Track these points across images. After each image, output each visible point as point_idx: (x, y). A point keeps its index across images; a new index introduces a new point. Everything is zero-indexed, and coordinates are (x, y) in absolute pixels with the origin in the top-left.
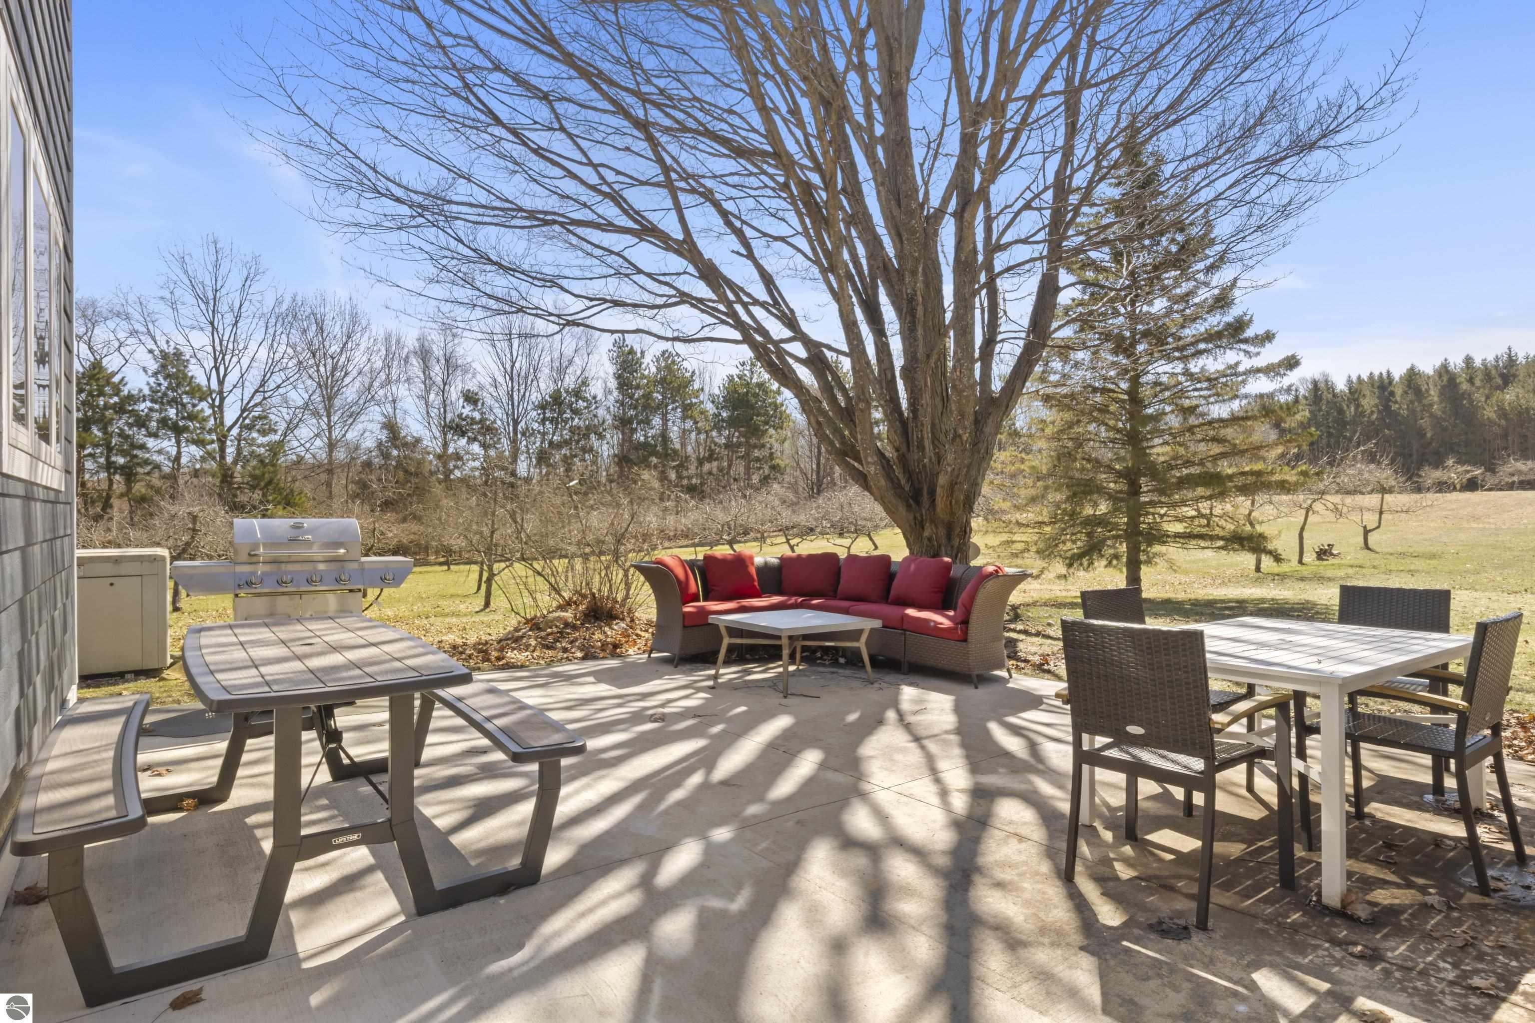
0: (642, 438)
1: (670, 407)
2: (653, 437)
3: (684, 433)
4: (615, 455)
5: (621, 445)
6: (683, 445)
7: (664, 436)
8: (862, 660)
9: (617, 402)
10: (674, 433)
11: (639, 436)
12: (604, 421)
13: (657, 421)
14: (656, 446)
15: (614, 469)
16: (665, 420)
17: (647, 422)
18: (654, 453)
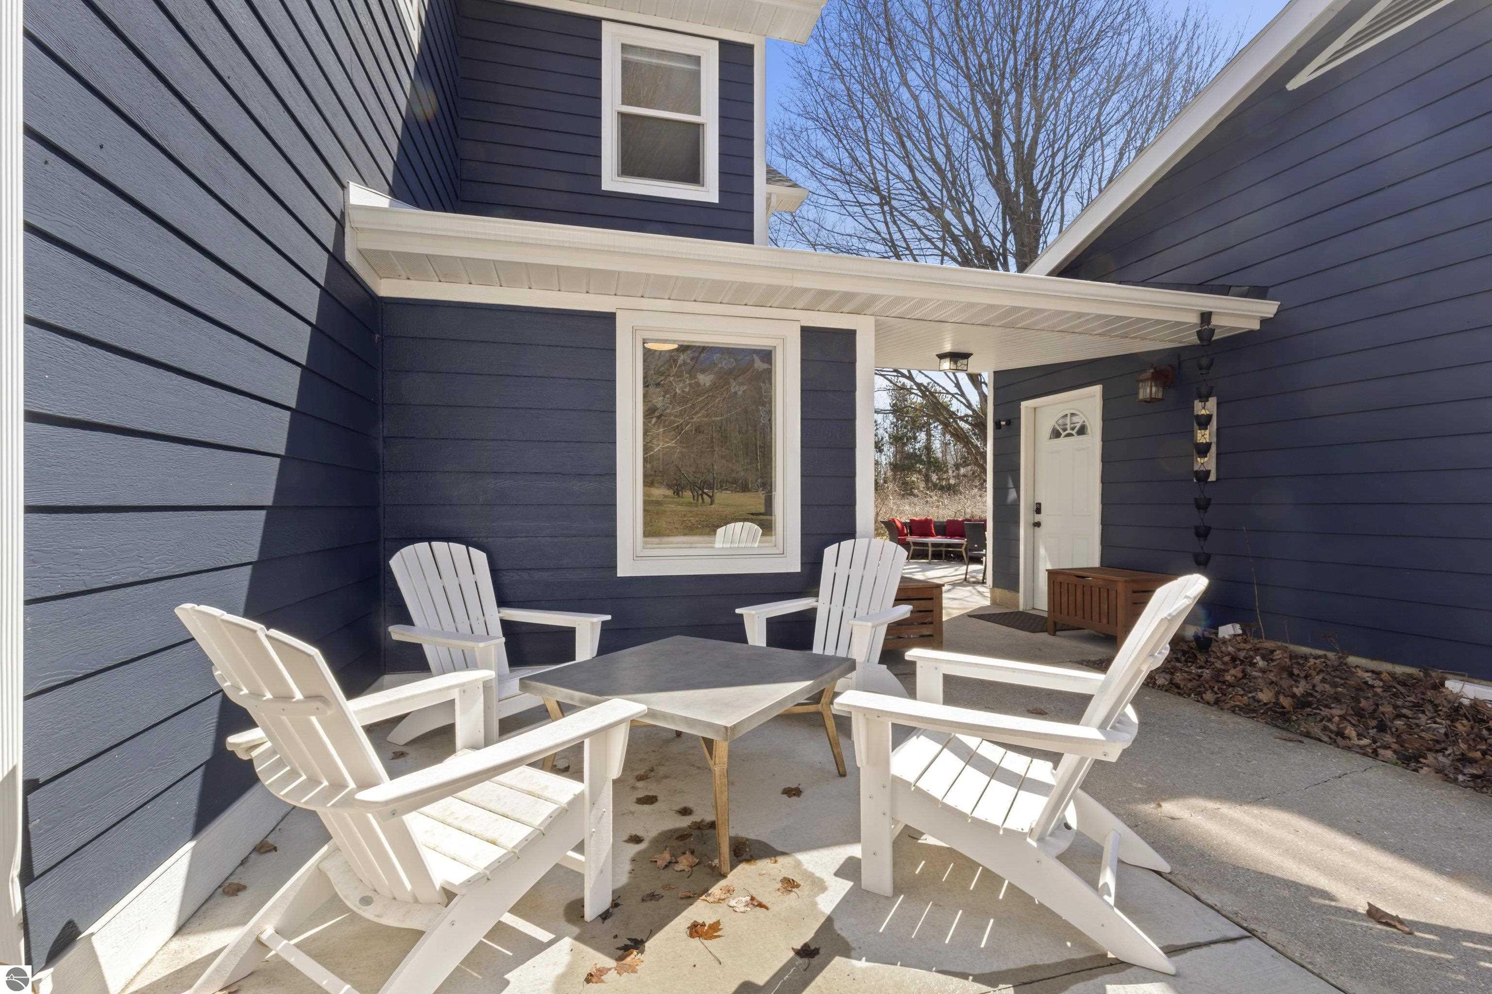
0: (911, 450)
1: (932, 426)
2: (919, 449)
3: (945, 445)
4: (890, 464)
5: (895, 456)
6: (944, 453)
7: (928, 448)
8: (962, 556)
9: (892, 423)
10: (937, 445)
11: (909, 448)
12: (882, 439)
13: (922, 436)
14: (921, 455)
15: (889, 473)
16: (929, 435)
17: (915, 438)
18: (921, 462)
